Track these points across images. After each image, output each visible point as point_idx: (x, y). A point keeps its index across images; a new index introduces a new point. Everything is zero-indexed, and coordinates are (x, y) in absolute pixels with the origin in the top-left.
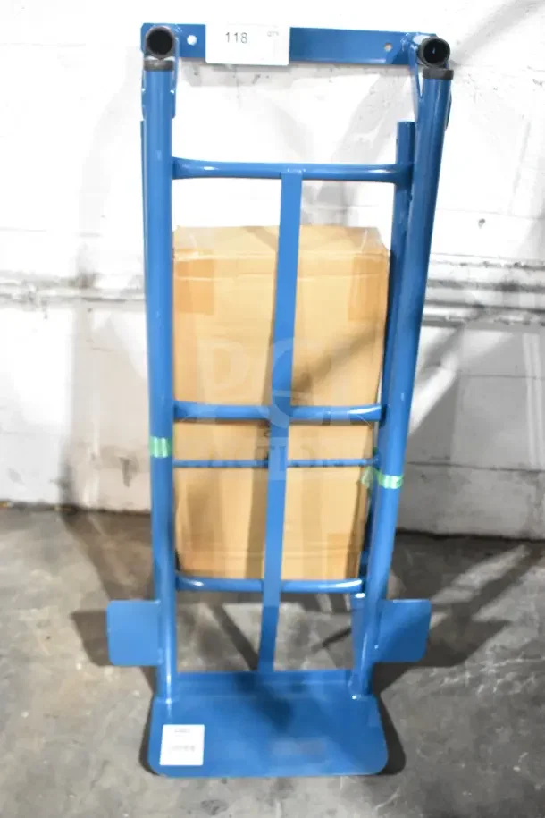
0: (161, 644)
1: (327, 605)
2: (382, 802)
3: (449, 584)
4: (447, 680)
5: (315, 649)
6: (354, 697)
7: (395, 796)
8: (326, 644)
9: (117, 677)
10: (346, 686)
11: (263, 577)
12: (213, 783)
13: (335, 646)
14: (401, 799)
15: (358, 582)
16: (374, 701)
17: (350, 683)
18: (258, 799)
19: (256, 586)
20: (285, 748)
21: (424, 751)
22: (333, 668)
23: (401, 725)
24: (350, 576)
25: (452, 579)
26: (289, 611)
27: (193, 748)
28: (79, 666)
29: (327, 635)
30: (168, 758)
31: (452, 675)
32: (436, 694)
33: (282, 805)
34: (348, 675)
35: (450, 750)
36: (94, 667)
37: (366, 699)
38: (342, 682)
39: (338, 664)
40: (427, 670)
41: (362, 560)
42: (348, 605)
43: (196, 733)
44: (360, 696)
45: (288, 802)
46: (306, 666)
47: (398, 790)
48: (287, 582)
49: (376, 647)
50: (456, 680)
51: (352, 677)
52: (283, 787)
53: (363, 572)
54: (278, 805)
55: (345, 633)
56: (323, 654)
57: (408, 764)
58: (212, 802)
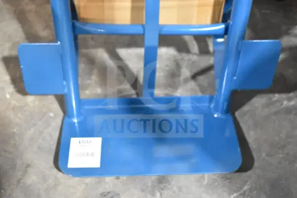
0: (65, 78)
1: (194, 47)
2: (236, 192)
3: (287, 33)
4: (285, 103)
5: (186, 81)
6: (216, 116)
7: (246, 188)
8: (194, 77)
9: (37, 103)
10: (209, 107)
11: (144, 23)
12: (109, 180)
13: (201, 78)
14: (251, 190)
15: (223, 26)
16: (230, 118)
17: (212, 106)
18: (142, 191)
19: (138, 30)
20: (163, 151)
21: (268, 155)
22: (200, 94)
23: (251, 137)
24: (215, 22)
25: (289, 29)
26: (166, 53)
27: (92, 155)
28: (8, 96)
29: (195, 70)
30: (74, 161)
31: (290, 99)
32: (276, 113)
33: (161, 195)
34: (211, 99)
35: (288, 154)
36: (19, 96)
37: (224, 117)
38: (207, 104)
39: (203, 91)
40: (271, 95)
41: (225, 9)
42: (211, 49)
43: (96, 143)
44: (220, 115)
45: (165, 192)
46: (179, 93)
47: (248, 183)
48: (164, 26)
49: (235, 78)
50: (292, 103)
51: (214, 101)
52: (162, 181)
53: (226, 18)
54: (158, 195)
55: (209, 69)
56: (192, 84)
57: (256, 164)
58: (109, 193)
